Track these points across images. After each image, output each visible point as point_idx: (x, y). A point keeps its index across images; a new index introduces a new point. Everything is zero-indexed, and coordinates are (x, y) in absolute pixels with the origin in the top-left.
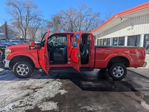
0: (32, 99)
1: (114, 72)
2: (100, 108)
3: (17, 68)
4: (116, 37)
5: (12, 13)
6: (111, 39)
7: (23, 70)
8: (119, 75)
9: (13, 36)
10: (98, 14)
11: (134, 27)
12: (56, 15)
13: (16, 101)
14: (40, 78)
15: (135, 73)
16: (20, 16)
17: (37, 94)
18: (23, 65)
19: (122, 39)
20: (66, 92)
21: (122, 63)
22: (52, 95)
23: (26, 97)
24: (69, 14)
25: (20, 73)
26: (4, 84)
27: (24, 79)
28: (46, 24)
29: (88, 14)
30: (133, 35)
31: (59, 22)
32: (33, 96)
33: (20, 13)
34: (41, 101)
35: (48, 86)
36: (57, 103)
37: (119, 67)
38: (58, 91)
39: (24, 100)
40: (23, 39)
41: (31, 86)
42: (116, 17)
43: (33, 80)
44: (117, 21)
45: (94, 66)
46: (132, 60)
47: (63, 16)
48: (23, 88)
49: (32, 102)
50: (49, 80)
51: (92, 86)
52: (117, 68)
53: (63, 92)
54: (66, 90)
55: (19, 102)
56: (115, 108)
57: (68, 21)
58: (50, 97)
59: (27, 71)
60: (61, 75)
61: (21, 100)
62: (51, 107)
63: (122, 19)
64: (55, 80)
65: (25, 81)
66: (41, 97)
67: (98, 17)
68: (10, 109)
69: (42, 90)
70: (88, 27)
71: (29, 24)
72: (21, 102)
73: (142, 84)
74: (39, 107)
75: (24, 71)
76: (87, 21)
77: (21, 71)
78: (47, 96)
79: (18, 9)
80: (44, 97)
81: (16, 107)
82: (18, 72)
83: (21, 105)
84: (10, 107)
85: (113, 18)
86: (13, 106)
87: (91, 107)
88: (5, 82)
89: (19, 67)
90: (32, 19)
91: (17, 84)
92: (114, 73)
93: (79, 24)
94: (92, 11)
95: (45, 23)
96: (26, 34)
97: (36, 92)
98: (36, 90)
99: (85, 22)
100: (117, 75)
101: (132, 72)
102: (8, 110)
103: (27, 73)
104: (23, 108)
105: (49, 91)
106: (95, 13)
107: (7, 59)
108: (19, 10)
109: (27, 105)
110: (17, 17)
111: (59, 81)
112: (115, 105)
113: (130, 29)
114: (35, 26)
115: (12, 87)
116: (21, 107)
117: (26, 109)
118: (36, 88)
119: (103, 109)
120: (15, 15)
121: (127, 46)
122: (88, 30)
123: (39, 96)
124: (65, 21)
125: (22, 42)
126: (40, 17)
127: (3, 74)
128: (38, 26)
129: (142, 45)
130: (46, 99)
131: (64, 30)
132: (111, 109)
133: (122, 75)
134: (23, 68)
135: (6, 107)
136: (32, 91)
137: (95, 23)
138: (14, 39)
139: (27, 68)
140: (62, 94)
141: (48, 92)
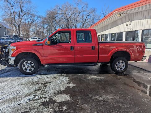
0: (44, 92)
1: (116, 65)
2: (110, 98)
3: (23, 65)
4: (114, 33)
5: (4, 8)
6: (109, 34)
7: (28, 66)
8: (121, 68)
9: (5, 33)
10: (94, 10)
11: (131, 23)
12: (51, 10)
13: (29, 95)
14: (46, 74)
15: (134, 66)
16: (12, 12)
17: (47, 88)
18: (29, 62)
19: (120, 35)
20: (75, 85)
21: (123, 57)
22: (63, 89)
23: (39, 91)
24: (65, 9)
25: (26, 69)
26: (11, 81)
27: (31, 75)
28: (41, 21)
29: (84, 9)
30: (131, 30)
31: (54, 18)
32: (45, 90)
33: (13, 9)
34: (54, 94)
35: (56, 81)
36: (69, 95)
37: (121, 61)
38: (67, 85)
39: (37, 94)
40: (17, 36)
41: (39, 81)
42: (115, 12)
43: (40, 76)
44: (116, 17)
45: (98, 61)
46: (133, 54)
47: (59, 12)
48: (32, 83)
49: (45, 95)
50: (55, 75)
51: (98, 79)
52: (119, 62)
53: (72, 85)
54: (74, 83)
55: (33, 96)
56: (123, 96)
57: (64, 17)
58: (61, 90)
59: (33, 68)
60: (65, 71)
61: (34, 94)
62: (65, 99)
63: (120, 15)
64: (61, 75)
65: (32, 77)
66: (52, 91)
67: (95, 12)
68: (27, 102)
69: (52, 85)
70: (85, 23)
71: (23, 20)
72: (35, 96)
73: (142, 76)
74: (54, 99)
75: (30, 68)
76: (83, 17)
77: (27, 68)
78: (58, 90)
79: (10, 4)
80: (55, 90)
81: (32, 100)
82: (24, 68)
83: (35, 99)
84: (26, 100)
85: (112, 13)
86: (28, 100)
87: (100, 97)
88: (12, 78)
89: (24, 63)
90: (25, 14)
91: (25, 80)
92: (116, 67)
93: (75, 20)
94: (88, 7)
95: (39, 19)
96: (19, 31)
97: (46, 86)
98: (46, 85)
99: (81, 18)
100: (119, 69)
101: (132, 65)
102: (25, 103)
103: (33, 69)
104: (39, 101)
105: (59, 85)
106: (91, 8)
107: (12, 56)
108: (11, 6)
109: (41, 98)
110: (10, 13)
111: (66, 76)
112: (121, 95)
113: (129, 25)
114: (29, 22)
115: (21, 83)
116: (37, 100)
117: (42, 101)
118: (46, 83)
119: (112, 99)
120: (7, 11)
121: (125, 41)
122: (85, 26)
123: (50, 89)
124: (61, 17)
125: (17, 39)
126: (34, 13)
127: (8, 72)
128: (32, 22)
129: (139, 40)
130: (58, 92)
131: (60, 26)
132: (119, 98)
133: (123, 68)
134: (29, 65)
135: (22, 101)
136: (42, 86)
137: (91, 19)
138: (7, 36)
139: (33, 65)
140: (71, 87)
141: (57, 86)
